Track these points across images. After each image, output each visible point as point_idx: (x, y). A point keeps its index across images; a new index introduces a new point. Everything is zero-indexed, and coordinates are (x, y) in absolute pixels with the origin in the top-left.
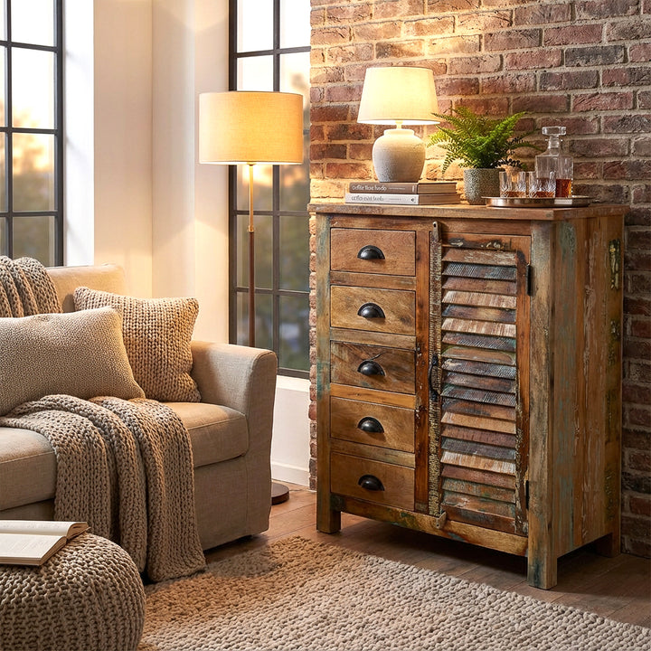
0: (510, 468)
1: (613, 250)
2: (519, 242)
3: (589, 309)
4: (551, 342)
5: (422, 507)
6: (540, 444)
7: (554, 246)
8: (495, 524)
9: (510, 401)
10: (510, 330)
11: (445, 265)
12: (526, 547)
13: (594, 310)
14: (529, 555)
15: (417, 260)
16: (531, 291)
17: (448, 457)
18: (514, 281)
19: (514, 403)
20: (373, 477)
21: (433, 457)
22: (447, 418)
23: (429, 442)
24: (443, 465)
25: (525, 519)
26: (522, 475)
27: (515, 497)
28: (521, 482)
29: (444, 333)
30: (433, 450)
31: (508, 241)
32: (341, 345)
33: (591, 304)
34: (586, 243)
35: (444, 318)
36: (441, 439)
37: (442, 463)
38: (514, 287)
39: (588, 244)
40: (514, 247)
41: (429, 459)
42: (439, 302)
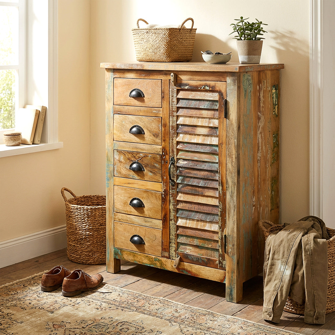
0: (215, 227)
1: (274, 91)
2: (220, 85)
3: (261, 127)
4: (238, 147)
5: (166, 254)
6: (232, 211)
7: (239, 88)
8: (208, 263)
9: (215, 185)
10: (215, 141)
11: (178, 100)
12: (225, 277)
13: (263, 128)
14: (226, 282)
15: (163, 98)
16: (226, 116)
17: (181, 222)
18: (217, 110)
19: (217, 186)
20: (138, 236)
21: (172, 222)
22: (180, 197)
23: (170, 212)
24: (178, 227)
25: (224, 259)
26: (222, 231)
27: (218, 246)
28: (222, 235)
29: (178, 143)
30: (172, 217)
31: (214, 85)
32: (120, 152)
33: (261, 124)
34: (258, 87)
35: (178, 134)
36: (177, 210)
37: (177, 226)
38: (217, 113)
39: (259, 87)
40: (217, 89)
41: (169, 223)
42: (175, 123)
